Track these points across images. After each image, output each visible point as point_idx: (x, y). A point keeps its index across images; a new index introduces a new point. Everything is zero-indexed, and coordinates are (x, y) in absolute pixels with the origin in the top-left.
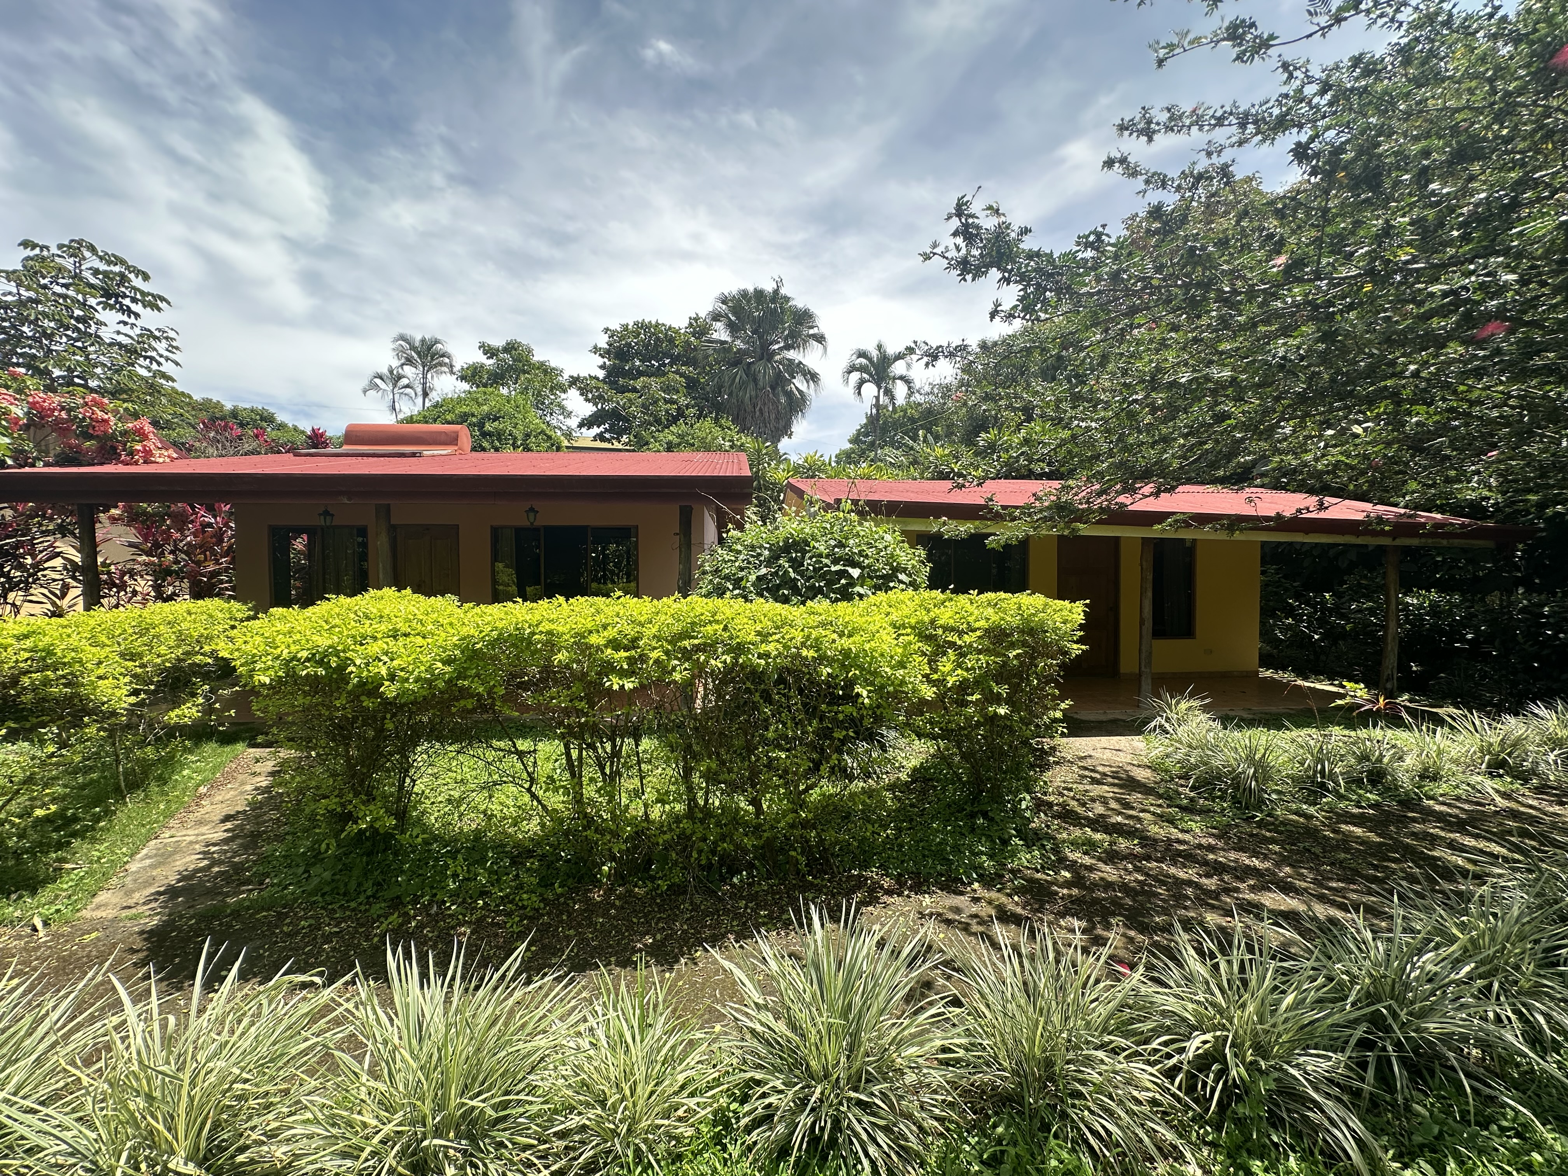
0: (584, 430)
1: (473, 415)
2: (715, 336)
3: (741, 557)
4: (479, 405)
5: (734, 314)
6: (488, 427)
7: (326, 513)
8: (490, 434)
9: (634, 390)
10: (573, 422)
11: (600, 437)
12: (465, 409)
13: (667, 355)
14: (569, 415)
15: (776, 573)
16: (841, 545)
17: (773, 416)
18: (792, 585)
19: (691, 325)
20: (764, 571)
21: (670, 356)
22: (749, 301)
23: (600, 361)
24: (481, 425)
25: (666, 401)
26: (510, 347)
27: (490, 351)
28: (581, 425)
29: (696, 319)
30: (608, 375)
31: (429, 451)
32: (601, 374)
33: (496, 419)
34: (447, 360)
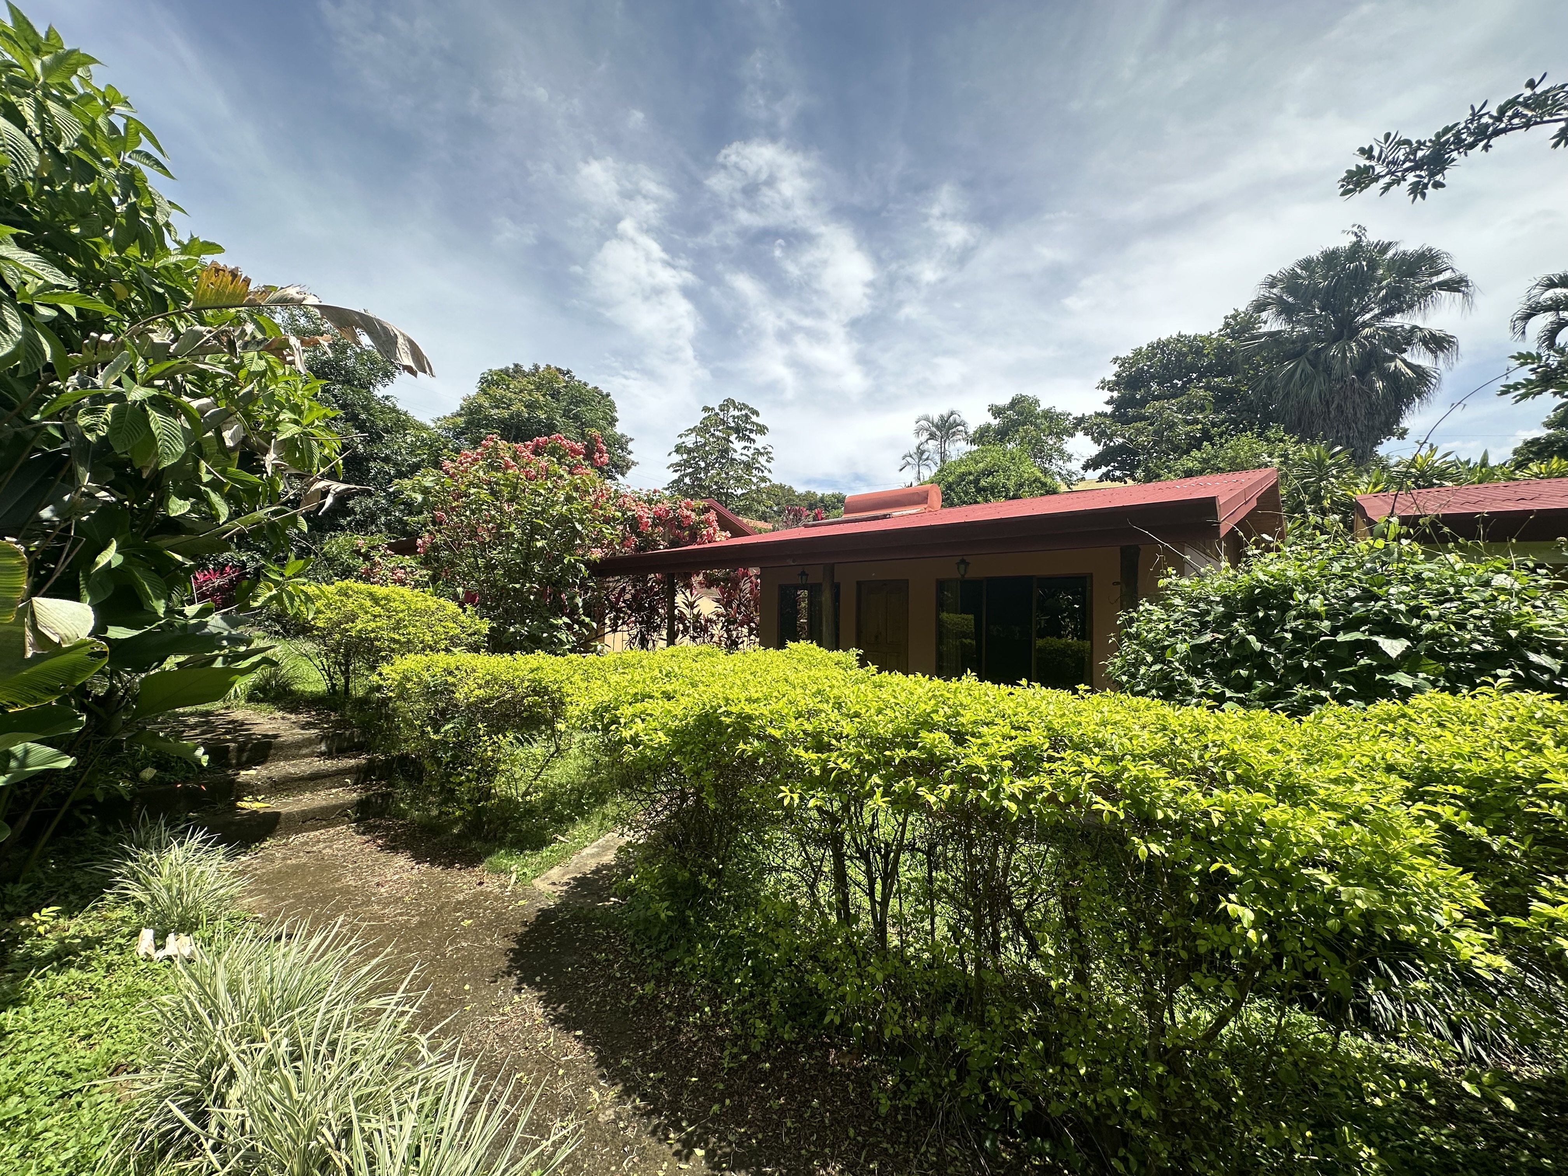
0: (1090, 471)
1: (970, 474)
2: (1265, 329)
3: (1176, 616)
4: (977, 463)
5: (1291, 294)
6: (983, 483)
7: (803, 573)
8: (984, 489)
9: (1145, 418)
10: (1075, 466)
11: (1106, 476)
12: (963, 469)
13: (1192, 368)
14: (1070, 458)
15: (1227, 641)
16: (1368, 596)
17: (1362, 412)
18: (1260, 662)
19: (1227, 325)
20: (1207, 637)
21: (1197, 370)
22: (1313, 272)
23: (1107, 395)
24: (976, 481)
25: (1187, 423)
26: (1014, 404)
27: (997, 411)
28: (1085, 468)
29: (1234, 317)
30: (1117, 409)
31: (896, 513)
32: (1109, 409)
33: (991, 473)
34: (961, 428)
